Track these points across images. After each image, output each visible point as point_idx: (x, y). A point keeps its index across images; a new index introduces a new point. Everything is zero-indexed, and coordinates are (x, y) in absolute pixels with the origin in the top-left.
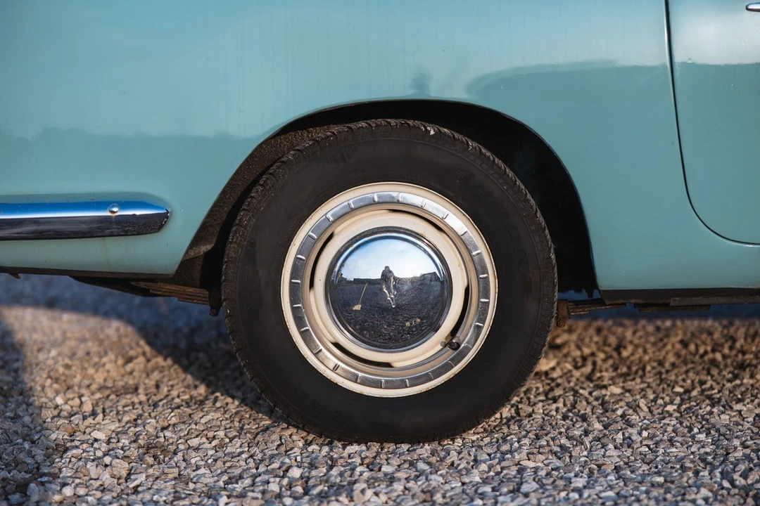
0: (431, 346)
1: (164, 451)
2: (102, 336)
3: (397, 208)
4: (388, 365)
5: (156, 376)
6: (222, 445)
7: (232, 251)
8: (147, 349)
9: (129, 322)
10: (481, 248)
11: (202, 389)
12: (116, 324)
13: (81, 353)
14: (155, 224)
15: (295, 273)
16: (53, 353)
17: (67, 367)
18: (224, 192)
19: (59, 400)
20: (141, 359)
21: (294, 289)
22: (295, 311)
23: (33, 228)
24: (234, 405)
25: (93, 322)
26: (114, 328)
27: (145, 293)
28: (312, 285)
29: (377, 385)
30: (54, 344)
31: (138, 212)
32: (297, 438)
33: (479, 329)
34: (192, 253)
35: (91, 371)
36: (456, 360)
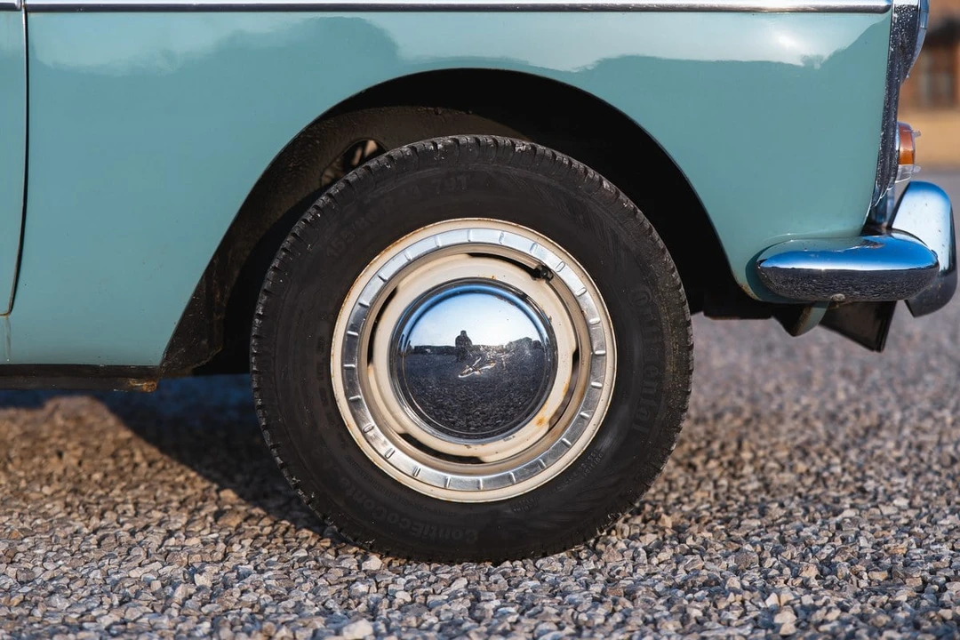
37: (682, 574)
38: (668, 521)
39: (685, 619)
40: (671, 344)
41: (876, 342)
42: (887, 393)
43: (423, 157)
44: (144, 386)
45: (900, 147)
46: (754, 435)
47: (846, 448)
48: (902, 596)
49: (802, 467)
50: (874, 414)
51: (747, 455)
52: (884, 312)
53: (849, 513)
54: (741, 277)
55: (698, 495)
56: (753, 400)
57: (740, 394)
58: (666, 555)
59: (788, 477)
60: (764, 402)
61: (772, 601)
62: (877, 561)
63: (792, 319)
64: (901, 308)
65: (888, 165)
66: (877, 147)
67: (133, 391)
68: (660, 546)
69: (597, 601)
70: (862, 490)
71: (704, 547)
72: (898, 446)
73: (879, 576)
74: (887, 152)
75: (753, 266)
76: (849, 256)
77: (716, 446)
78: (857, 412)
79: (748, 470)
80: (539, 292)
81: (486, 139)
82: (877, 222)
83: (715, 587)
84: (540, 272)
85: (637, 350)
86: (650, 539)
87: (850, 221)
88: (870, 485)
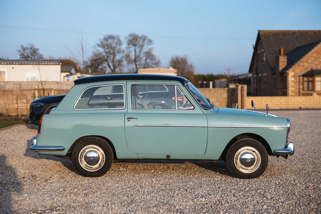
0: (97, 165)
1: (64, 178)
2: (57, 164)
3: (93, 148)
4: (92, 167)
5: (64, 170)
6: (71, 177)
7: (73, 153)
8: (64, 166)
9: (61, 162)
10: (103, 153)
11: (70, 171)
12: (59, 162)
13: (53, 166)
14: (63, 150)
15: (81, 156)
16: (49, 166)
17: (51, 168)
18: (72, 145)
19: (50, 172)
20: (63, 167)
21: (80, 158)
22: (80, 160)
23: (48, 150)
24: (74, 173)
25: (55, 161)
26: (59, 163)
27: (62, 158)
28: (83, 157)
29: (90, 170)
30: (49, 165)
31: (61, 148)
32: (81, 176)
33: (103, 163)
34: (68, 153)
35: (55, 169)
36: (100, 167)
37: (267, 180)
38: (265, 176)
39: (269, 183)
40: (266, 158)
41: (286, 158)
42: (289, 163)
43: (243, 141)
44: (216, 162)
45: (288, 140)
46: (273, 168)
47: (283, 169)
48: (288, 182)
49: (278, 171)
50: (287, 166)
51: (272, 170)
52: (287, 156)
53: (283, 175)
54: (273, 152)
55: (268, 174)
56: (272, 164)
57: (270, 163)
58: (266, 179)
59: (277, 172)
60: (273, 164)
61: (276, 182)
62: (286, 179)
63: (278, 156)
64: (289, 155)
65: (287, 141)
66: (286, 140)
67: (215, 162)
68: (265, 178)
69: (260, 182)
70: (285, 174)
71: (269, 178)
72: (289, 169)
73: (286, 180)
74: (287, 140)
75: (274, 151)
76: (283, 151)
77: (268, 169)
78: (285, 165)
79: (272, 171)
80: (254, 153)
81: (249, 139)
82: (286, 147)
83: (271, 181)
84: (254, 151)
85: (263, 159)
86: (264, 177)
87: (283, 147)
88: (286, 173)
